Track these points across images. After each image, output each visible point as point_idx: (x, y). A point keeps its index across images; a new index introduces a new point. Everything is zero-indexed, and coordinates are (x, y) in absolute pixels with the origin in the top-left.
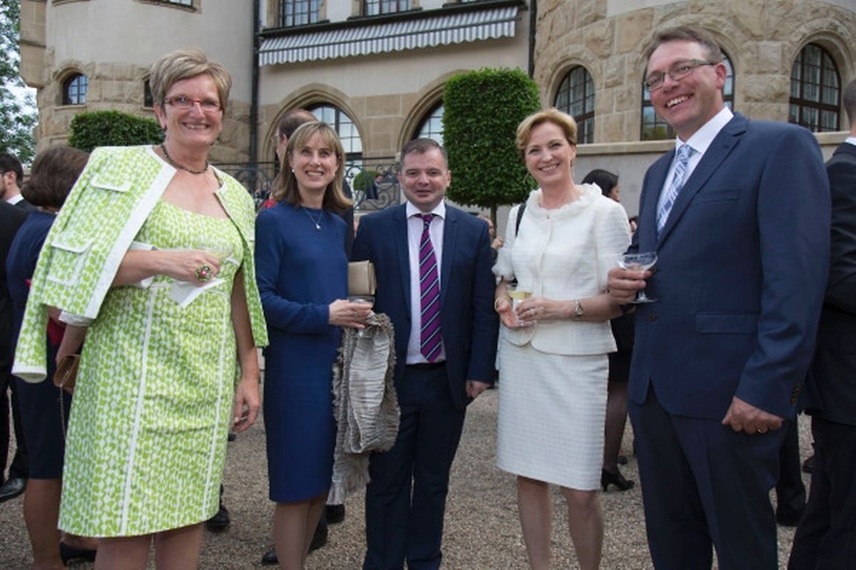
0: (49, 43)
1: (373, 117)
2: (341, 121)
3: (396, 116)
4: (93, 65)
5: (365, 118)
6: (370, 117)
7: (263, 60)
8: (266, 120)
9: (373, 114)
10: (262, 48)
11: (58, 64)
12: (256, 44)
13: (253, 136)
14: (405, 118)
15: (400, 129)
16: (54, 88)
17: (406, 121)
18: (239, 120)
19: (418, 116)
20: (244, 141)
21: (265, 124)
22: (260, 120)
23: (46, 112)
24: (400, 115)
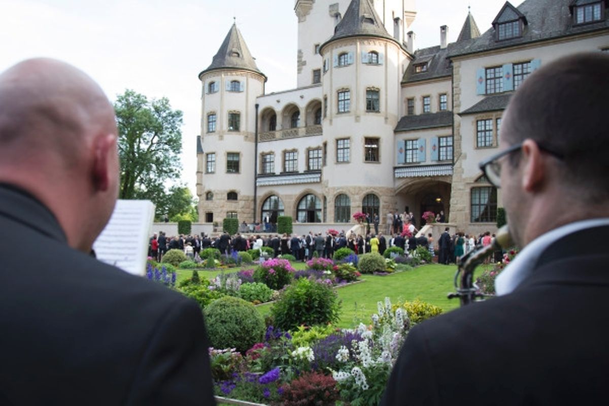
0: (203, 184)
1: (286, 200)
3: (292, 200)
4: (214, 191)
5: (284, 200)
7: (258, 184)
10: (257, 181)
11: (206, 190)
12: (256, 179)
14: (294, 201)
15: (293, 203)
16: (204, 196)
18: (251, 201)
20: (252, 207)
23: (202, 202)
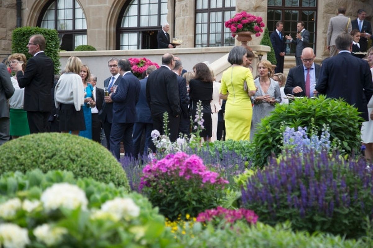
1: (91, 6)
2: (76, 7)
3: (105, 5)
5: (87, 6)
6: (89, 6)
8: (27, 7)
9: (92, 3)
13: (19, 18)
14: (110, 6)
15: (107, 13)
17: (111, 8)
18: (7, 8)
19: (119, 5)
21: (27, 9)
22: (24, 6)
24: (107, 5)
